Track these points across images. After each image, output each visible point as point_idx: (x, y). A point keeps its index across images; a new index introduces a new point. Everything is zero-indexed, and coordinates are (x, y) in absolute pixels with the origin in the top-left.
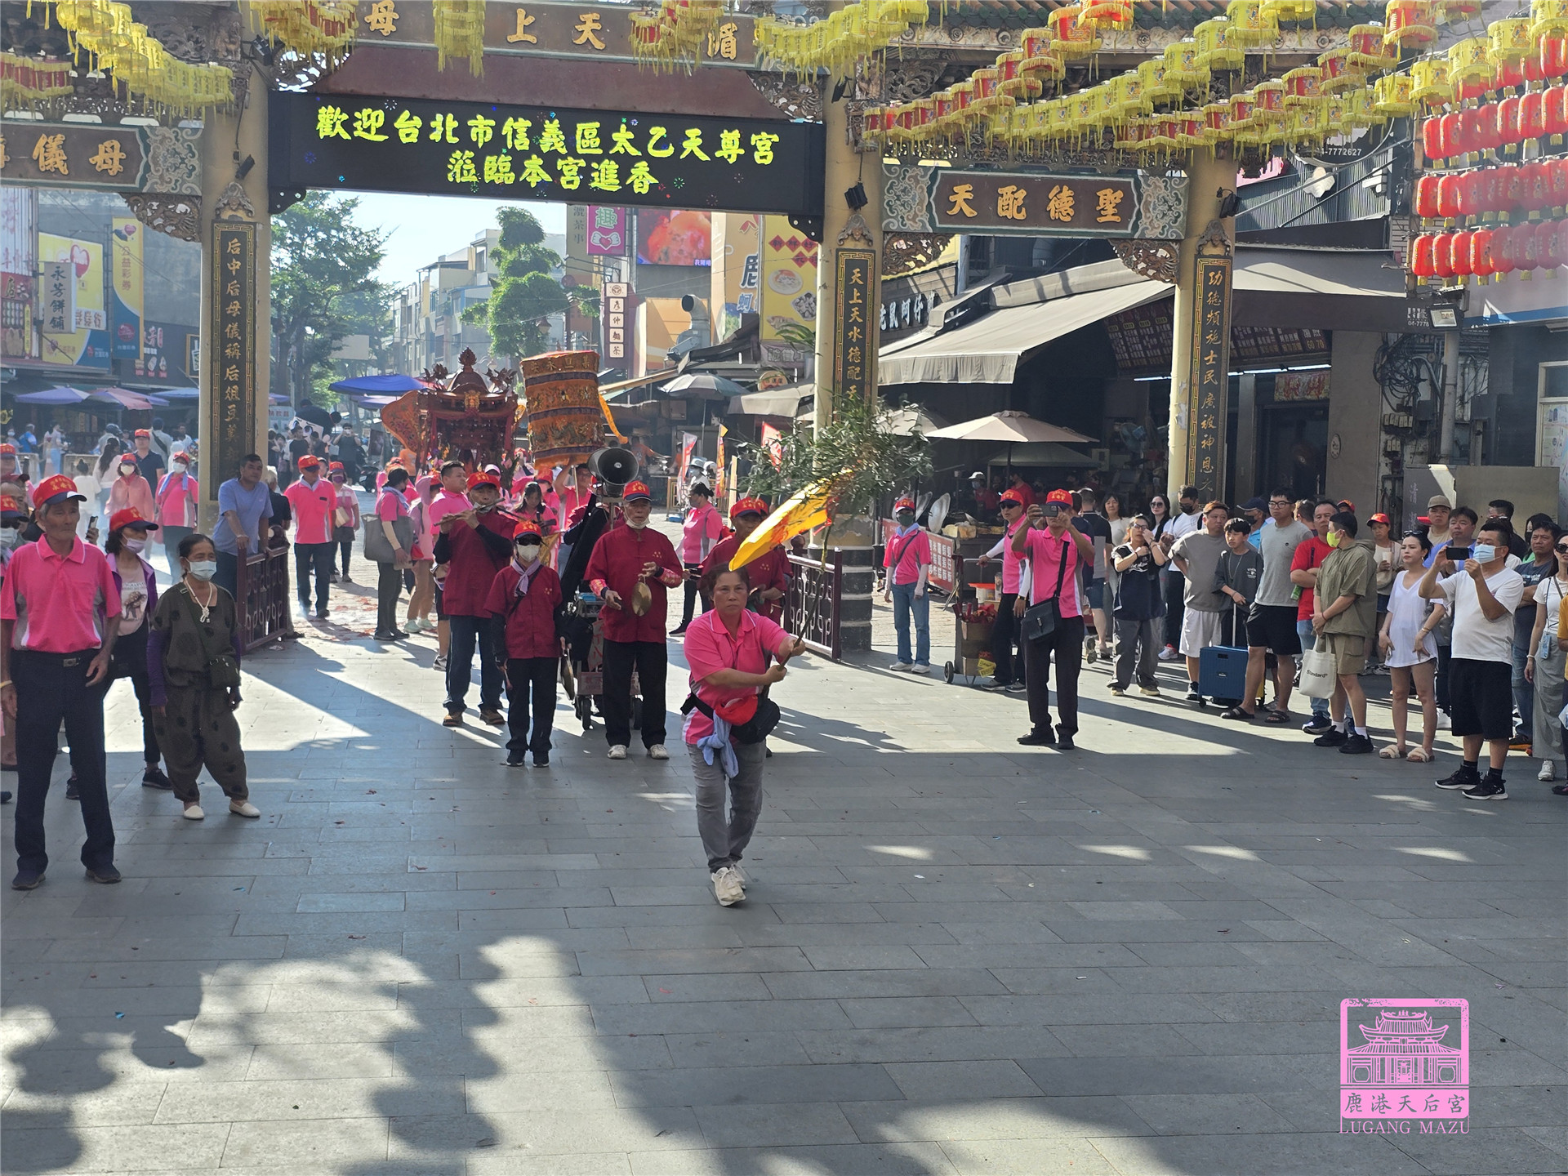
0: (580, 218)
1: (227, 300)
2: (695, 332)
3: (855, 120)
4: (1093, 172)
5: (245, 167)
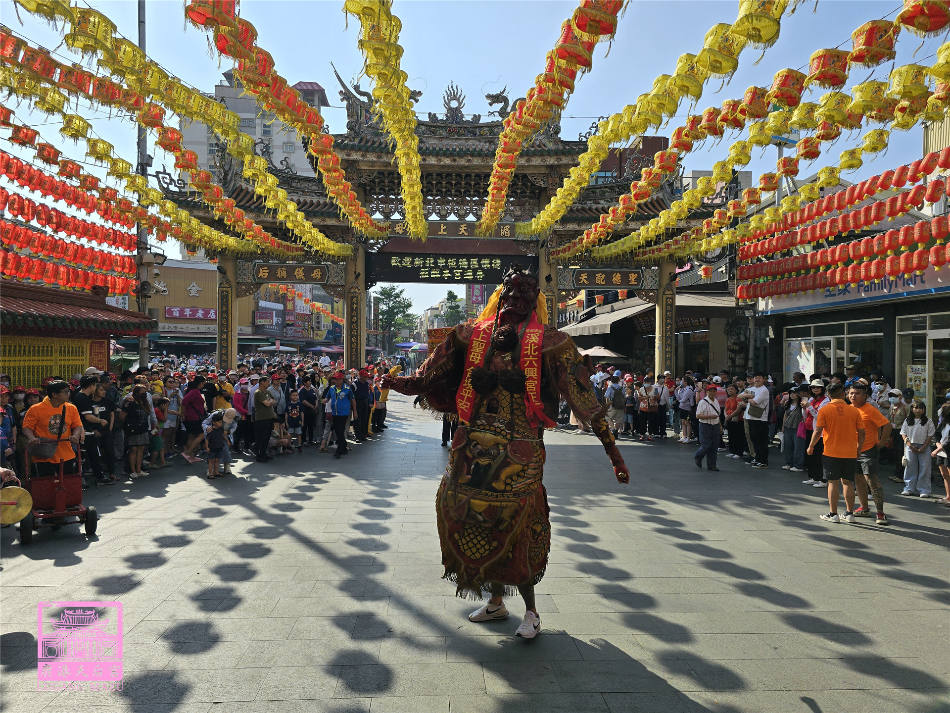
1: (352, 317)
3: (548, 254)
4: (627, 268)
5: (358, 276)
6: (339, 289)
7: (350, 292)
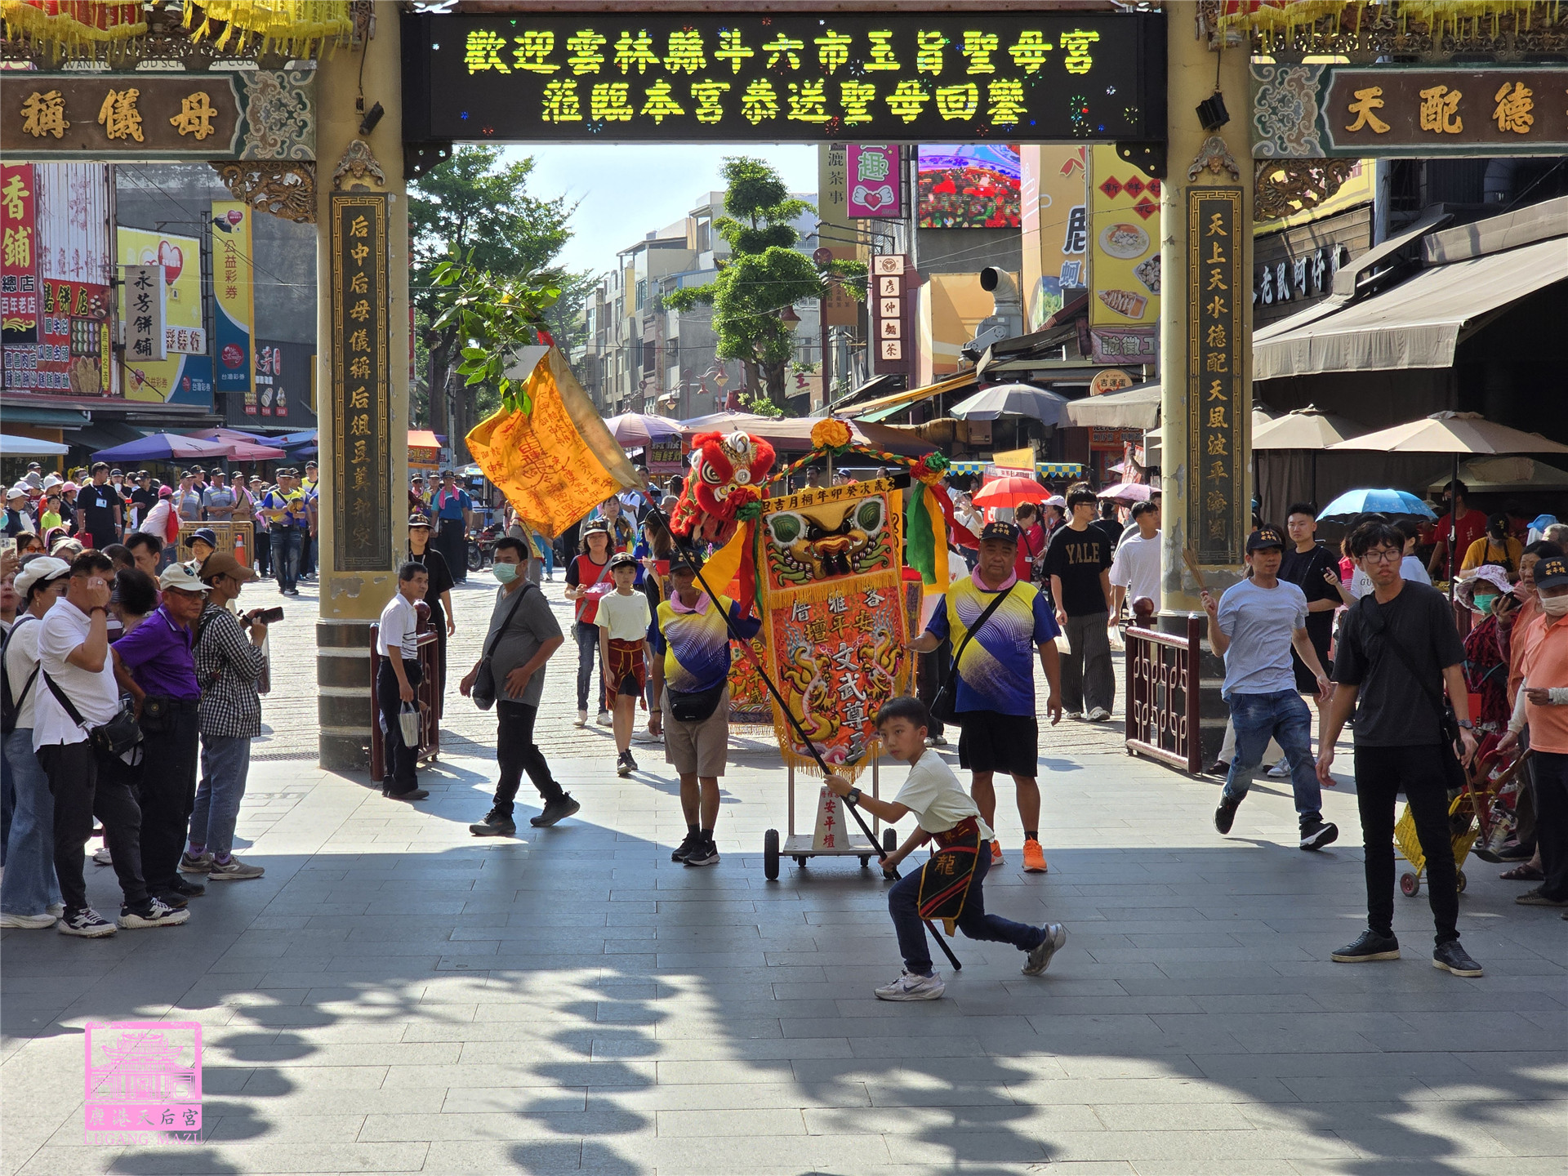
0: (836, 169)
1: (351, 299)
2: (1001, 320)
3: (1209, 6)
4: (1561, 59)
5: (371, 119)
6: (290, 178)
7: (337, 191)
